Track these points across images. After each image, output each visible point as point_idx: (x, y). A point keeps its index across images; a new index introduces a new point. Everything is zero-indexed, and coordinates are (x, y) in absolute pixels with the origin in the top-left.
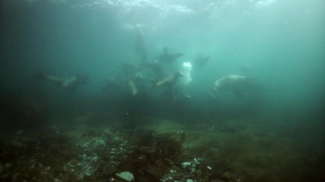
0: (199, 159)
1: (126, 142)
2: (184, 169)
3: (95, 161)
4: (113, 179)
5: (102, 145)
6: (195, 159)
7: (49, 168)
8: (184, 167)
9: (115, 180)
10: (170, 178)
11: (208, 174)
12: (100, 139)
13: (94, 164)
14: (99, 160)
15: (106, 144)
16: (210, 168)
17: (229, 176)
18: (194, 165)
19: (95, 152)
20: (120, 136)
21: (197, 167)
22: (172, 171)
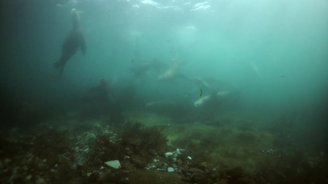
0: (181, 150)
1: (115, 134)
2: (166, 158)
3: (87, 152)
4: (102, 168)
5: (93, 138)
6: (178, 150)
7: (45, 160)
8: (167, 157)
9: (104, 168)
10: (154, 166)
11: (188, 163)
12: (91, 133)
13: (86, 155)
14: (90, 151)
15: (97, 137)
16: (190, 158)
17: (206, 166)
18: (176, 155)
19: (86, 144)
20: (110, 129)
21: (179, 157)
22: (155, 160)
